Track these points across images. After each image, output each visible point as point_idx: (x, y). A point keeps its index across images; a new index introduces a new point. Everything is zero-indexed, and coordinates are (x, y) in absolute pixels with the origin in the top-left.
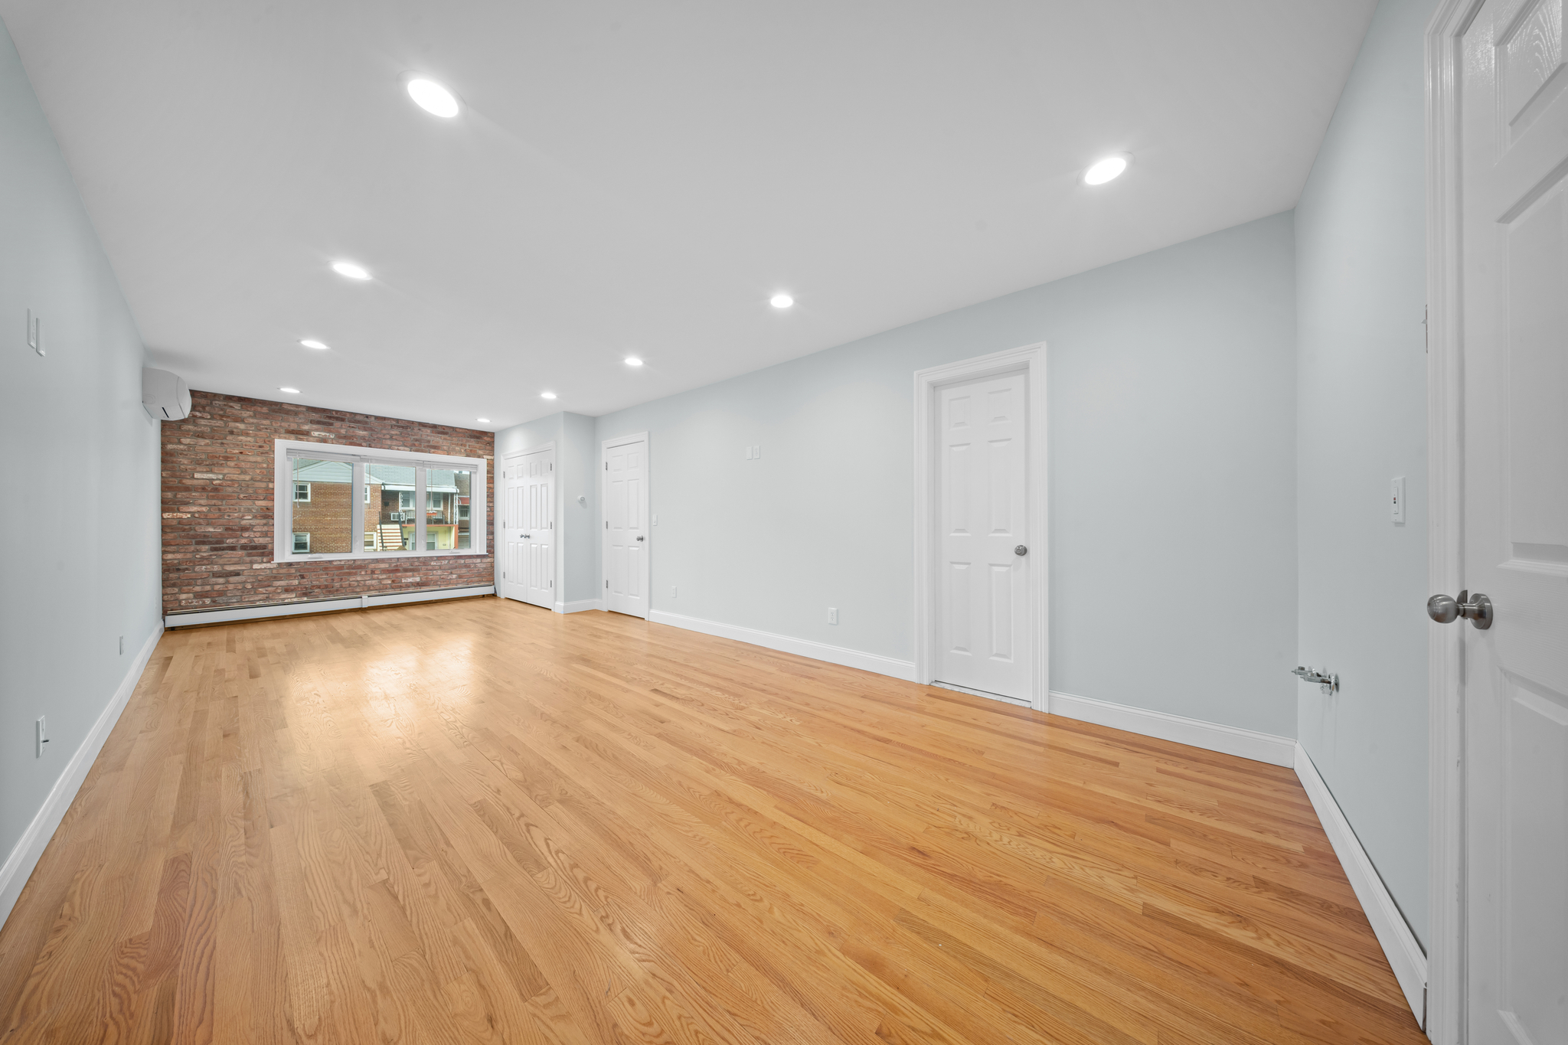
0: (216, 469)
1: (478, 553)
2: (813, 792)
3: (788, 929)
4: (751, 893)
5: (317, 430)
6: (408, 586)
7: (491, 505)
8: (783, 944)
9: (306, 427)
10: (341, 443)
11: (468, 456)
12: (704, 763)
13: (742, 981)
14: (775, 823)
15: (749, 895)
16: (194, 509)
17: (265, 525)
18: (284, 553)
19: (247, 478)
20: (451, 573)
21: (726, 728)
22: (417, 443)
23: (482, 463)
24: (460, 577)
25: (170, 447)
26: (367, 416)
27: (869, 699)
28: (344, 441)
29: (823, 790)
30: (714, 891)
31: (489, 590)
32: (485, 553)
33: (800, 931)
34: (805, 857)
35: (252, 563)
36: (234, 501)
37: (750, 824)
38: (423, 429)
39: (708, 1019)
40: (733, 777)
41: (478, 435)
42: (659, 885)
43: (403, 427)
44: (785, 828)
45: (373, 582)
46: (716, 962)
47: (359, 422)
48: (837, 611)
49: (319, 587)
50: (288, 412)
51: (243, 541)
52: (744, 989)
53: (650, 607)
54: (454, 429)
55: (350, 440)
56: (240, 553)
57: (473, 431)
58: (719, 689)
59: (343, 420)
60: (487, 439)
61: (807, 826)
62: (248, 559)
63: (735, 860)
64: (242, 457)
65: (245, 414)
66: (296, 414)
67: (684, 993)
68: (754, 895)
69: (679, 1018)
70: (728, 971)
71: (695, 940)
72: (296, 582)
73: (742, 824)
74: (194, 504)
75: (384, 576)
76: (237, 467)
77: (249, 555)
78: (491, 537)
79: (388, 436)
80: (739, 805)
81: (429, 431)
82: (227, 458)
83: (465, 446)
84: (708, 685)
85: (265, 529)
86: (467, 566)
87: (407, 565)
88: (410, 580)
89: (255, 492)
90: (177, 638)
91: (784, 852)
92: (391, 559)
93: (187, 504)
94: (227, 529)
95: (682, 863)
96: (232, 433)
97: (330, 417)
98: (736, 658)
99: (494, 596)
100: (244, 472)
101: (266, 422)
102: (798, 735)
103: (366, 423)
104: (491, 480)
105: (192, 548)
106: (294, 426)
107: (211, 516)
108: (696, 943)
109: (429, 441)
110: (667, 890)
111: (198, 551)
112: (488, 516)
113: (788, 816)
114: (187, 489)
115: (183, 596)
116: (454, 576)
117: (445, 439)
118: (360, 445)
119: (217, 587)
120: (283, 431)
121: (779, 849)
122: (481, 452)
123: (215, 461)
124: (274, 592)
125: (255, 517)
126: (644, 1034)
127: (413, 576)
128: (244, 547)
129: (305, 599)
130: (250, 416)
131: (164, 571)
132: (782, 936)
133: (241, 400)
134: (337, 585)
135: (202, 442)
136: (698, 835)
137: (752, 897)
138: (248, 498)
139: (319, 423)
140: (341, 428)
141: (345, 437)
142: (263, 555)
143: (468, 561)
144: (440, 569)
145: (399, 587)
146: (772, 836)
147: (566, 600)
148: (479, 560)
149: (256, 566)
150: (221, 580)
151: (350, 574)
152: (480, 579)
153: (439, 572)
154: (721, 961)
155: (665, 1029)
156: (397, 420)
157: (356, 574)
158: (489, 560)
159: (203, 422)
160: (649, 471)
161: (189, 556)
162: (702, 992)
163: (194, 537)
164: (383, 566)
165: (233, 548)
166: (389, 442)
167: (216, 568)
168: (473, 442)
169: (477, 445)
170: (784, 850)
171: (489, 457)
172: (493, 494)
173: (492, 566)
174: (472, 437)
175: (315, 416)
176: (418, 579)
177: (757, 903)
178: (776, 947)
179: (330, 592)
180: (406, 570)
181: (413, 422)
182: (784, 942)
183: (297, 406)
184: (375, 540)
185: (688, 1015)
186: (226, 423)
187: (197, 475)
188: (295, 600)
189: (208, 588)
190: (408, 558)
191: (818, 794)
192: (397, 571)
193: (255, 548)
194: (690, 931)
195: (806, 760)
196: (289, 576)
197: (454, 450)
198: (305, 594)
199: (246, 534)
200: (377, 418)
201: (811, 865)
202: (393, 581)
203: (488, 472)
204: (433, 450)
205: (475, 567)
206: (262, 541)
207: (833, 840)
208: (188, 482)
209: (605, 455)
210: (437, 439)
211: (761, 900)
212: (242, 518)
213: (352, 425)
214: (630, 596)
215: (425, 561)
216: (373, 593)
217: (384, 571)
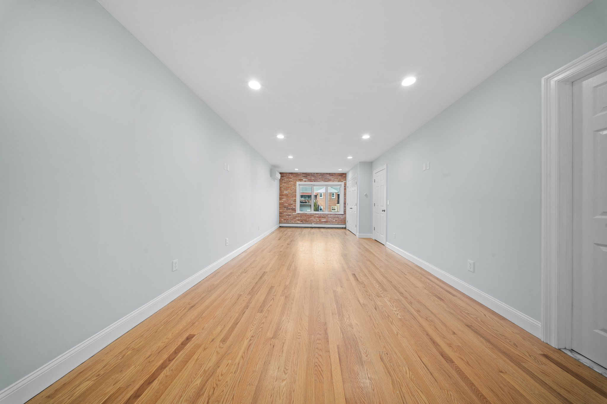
0: (287, 190)
1: (341, 214)
2: (362, 352)
3: (278, 394)
4: (287, 368)
5: (304, 179)
6: (323, 222)
7: (345, 197)
8: (270, 396)
9: (302, 178)
10: (309, 182)
11: (339, 182)
12: (336, 310)
13: (247, 392)
14: (329, 351)
15: (285, 368)
16: (284, 200)
17: (295, 203)
18: (298, 211)
19: (292, 192)
20: (334, 219)
21: (361, 301)
22: (325, 179)
23: (343, 184)
24: (336, 221)
25: (281, 186)
26: (314, 173)
27: (472, 329)
28: (309, 181)
29: (369, 356)
30: (280, 356)
31: (343, 226)
32: (343, 214)
33: (280, 399)
34: (320, 375)
35: (292, 213)
36: (290, 198)
37: (320, 344)
38: (327, 175)
39: (229, 391)
40: (338, 322)
41: (341, 175)
42: (272, 340)
43: (322, 175)
44: (330, 357)
45: (315, 220)
46: (251, 378)
47: (312, 175)
48: (474, 263)
49: (304, 220)
50: (299, 175)
51: (291, 207)
52: (244, 395)
53: (387, 241)
54: (335, 173)
55: (310, 181)
56: (291, 210)
57: (340, 173)
58: (380, 284)
59: (309, 175)
60: (344, 175)
61: (339, 364)
62: (292, 212)
63: (298, 352)
64: (291, 187)
65: (292, 177)
66: (300, 175)
67: (236, 377)
68: (287, 370)
69: (227, 382)
70: (249, 384)
71: (257, 365)
72: (300, 218)
73: (318, 342)
74: (284, 199)
75: (317, 219)
76: (290, 190)
77: (292, 211)
78: (345, 208)
79: (319, 178)
80: (326, 334)
81: (328, 175)
82: (289, 188)
83: (338, 179)
84: (377, 281)
85: (295, 204)
86: (338, 217)
87: (323, 216)
88: (323, 220)
89: (293, 195)
90: (282, 229)
91: (316, 366)
92: (319, 214)
93: (283, 198)
94: (289, 204)
95: (285, 339)
96: (290, 181)
97: (307, 175)
98: (406, 274)
99: (345, 228)
100: (291, 191)
101: (295, 178)
102: (392, 323)
103: (314, 175)
104: (345, 189)
105: (283, 209)
106: (300, 178)
107: (286, 201)
108: (256, 366)
109: (328, 178)
110: (272, 343)
111: (284, 209)
112: (344, 201)
113: (337, 353)
114: (283, 195)
115: (282, 219)
116: (334, 220)
117: (332, 177)
118: (313, 182)
119: (287, 218)
120: (298, 180)
121: (317, 363)
122: (342, 180)
123: (287, 188)
124: (296, 220)
125: (293, 202)
126: (218, 376)
127: (324, 219)
128: (291, 209)
129: (301, 223)
130: (293, 177)
131: (280, 213)
132: (274, 393)
133: (291, 173)
134: (308, 220)
135: (285, 184)
136: (300, 333)
137: (285, 370)
138: (292, 197)
139: (304, 177)
140: (309, 177)
141: (310, 180)
142: (294, 211)
143: (338, 216)
144: (331, 218)
145: (321, 222)
146: (321, 355)
147: (359, 233)
148: (341, 216)
149: (293, 214)
150: (288, 216)
151: (310, 217)
152: (342, 222)
153: (331, 219)
154: (252, 379)
155: (221, 381)
156: (321, 173)
157: (311, 217)
158: (344, 216)
159: (285, 180)
160: (387, 181)
161: (283, 210)
162: (238, 382)
163: (284, 206)
164: (317, 216)
165: (289, 209)
166: (319, 180)
167: (287, 214)
168: (340, 177)
169: (341, 178)
170: (317, 364)
171: (345, 182)
172: (346, 194)
173: (345, 218)
174: (340, 175)
175: (304, 175)
176: (325, 220)
177: (283, 373)
178: (268, 394)
179: (306, 221)
180: (322, 217)
181: (324, 173)
182: (271, 396)
183: (301, 173)
184: (336, 208)
185: (228, 384)
186: (289, 179)
187: (284, 192)
188: (300, 223)
189: (286, 218)
190: (323, 214)
191: (364, 356)
192: (320, 217)
193: (293, 209)
194: (259, 361)
195: (380, 337)
196: (299, 217)
197: (335, 180)
198: (301, 222)
199: (292, 206)
200: (316, 173)
201: (318, 380)
202: (319, 220)
203: (344, 187)
204: (329, 181)
205: (340, 218)
206: (294, 207)
207: (342, 381)
208: (283, 194)
209: (375, 176)
210: (331, 178)
211: (286, 374)
212: (291, 202)
213: (311, 176)
214: (381, 235)
215: (327, 215)
216: (315, 223)
217: (318, 217)
